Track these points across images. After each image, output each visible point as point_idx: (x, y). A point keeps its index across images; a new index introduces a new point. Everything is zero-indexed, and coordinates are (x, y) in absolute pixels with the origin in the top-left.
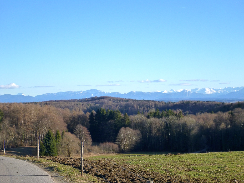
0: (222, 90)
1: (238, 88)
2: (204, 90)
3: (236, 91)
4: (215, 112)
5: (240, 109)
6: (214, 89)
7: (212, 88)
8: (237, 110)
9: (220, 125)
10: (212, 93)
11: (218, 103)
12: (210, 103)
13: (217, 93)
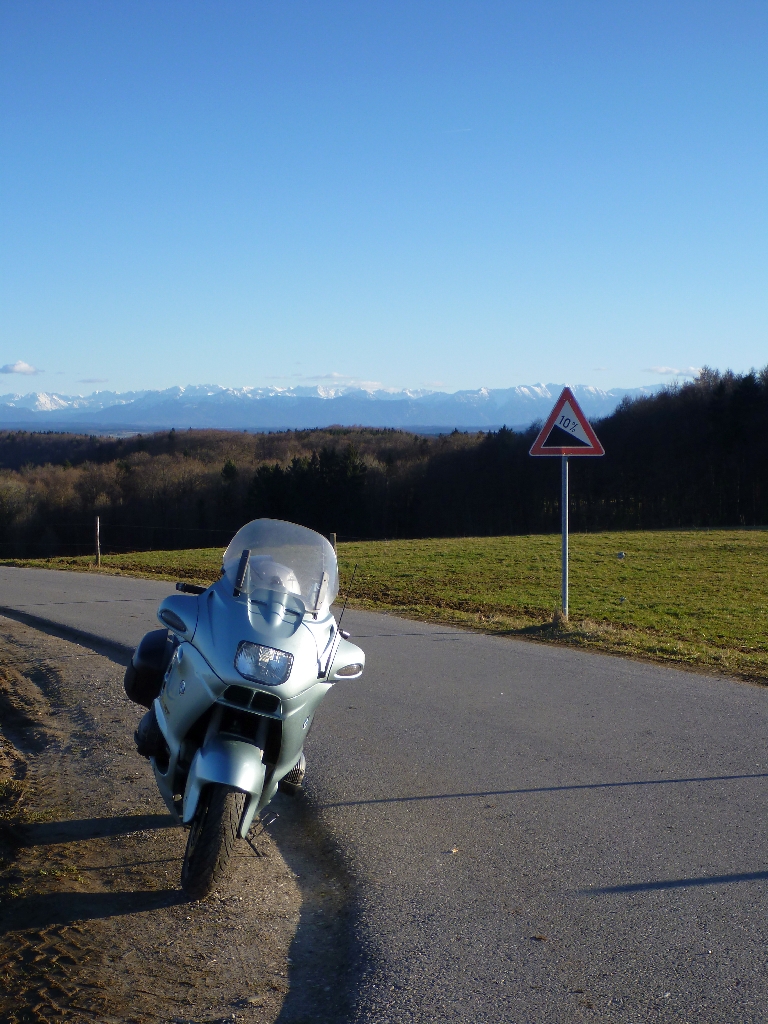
0: (84, 399)
1: (130, 395)
2: (34, 398)
3: (124, 402)
4: (76, 463)
5: (144, 456)
6: (61, 397)
7: (56, 394)
8: (137, 456)
9: (94, 498)
10: (54, 407)
11: (78, 438)
12: (54, 436)
13: (71, 407)
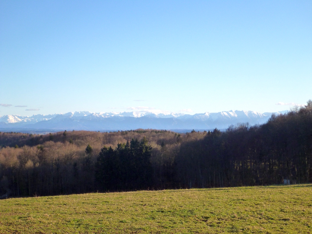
0: (29, 118)
1: (49, 116)
2: (6, 117)
3: (47, 119)
4: (21, 146)
5: (51, 143)
6: (19, 117)
7: (17, 116)
8: (48, 143)
9: (26, 162)
10: (16, 122)
11: (24, 135)
12: (13, 134)
13: (23, 122)
